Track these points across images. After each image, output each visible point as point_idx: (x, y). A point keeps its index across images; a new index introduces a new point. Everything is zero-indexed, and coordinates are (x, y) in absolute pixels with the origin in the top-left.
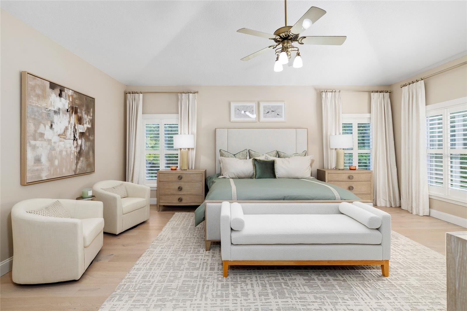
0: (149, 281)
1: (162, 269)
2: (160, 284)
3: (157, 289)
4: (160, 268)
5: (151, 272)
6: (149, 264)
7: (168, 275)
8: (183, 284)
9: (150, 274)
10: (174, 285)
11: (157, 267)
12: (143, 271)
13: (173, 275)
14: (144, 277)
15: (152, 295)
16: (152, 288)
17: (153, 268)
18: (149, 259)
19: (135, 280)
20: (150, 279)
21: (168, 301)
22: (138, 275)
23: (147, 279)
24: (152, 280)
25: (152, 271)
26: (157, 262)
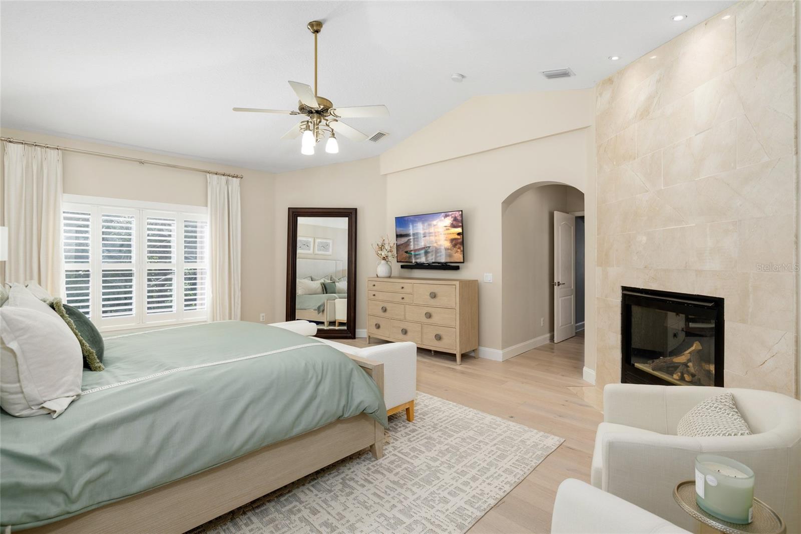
0: (498, 448)
1: (474, 456)
2: (487, 441)
3: (492, 437)
4: (476, 460)
5: (491, 459)
6: (489, 474)
7: (470, 446)
8: (461, 431)
9: (494, 457)
10: (471, 433)
11: (479, 462)
12: (502, 467)
13: (464, 444)
14: (502, 457)
15: (500, 435)
16: (497, 440)
17: (485, 465)
18: (484, 485)
19: (517, 458)
20: (495, 450)
21: (486, 424)
22: (510, 463)
23: (499, 452)
24: (494, 448)
25: (489, 460)
26: (474, 472)
